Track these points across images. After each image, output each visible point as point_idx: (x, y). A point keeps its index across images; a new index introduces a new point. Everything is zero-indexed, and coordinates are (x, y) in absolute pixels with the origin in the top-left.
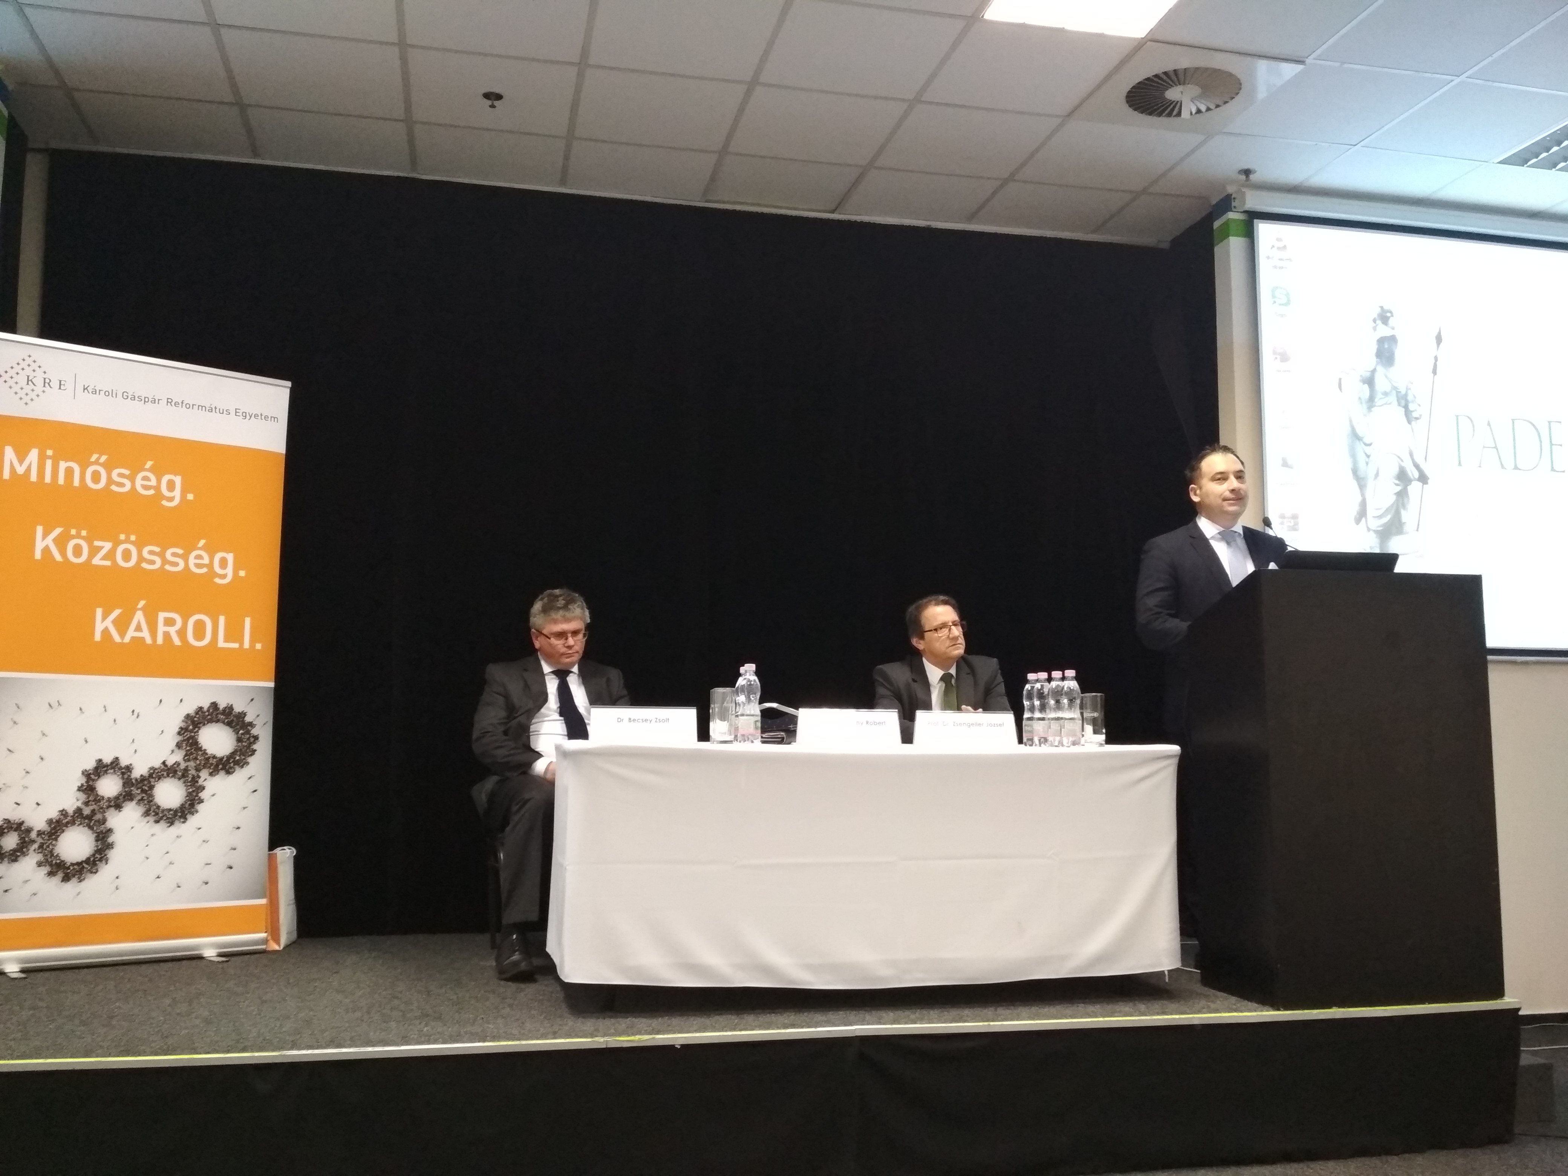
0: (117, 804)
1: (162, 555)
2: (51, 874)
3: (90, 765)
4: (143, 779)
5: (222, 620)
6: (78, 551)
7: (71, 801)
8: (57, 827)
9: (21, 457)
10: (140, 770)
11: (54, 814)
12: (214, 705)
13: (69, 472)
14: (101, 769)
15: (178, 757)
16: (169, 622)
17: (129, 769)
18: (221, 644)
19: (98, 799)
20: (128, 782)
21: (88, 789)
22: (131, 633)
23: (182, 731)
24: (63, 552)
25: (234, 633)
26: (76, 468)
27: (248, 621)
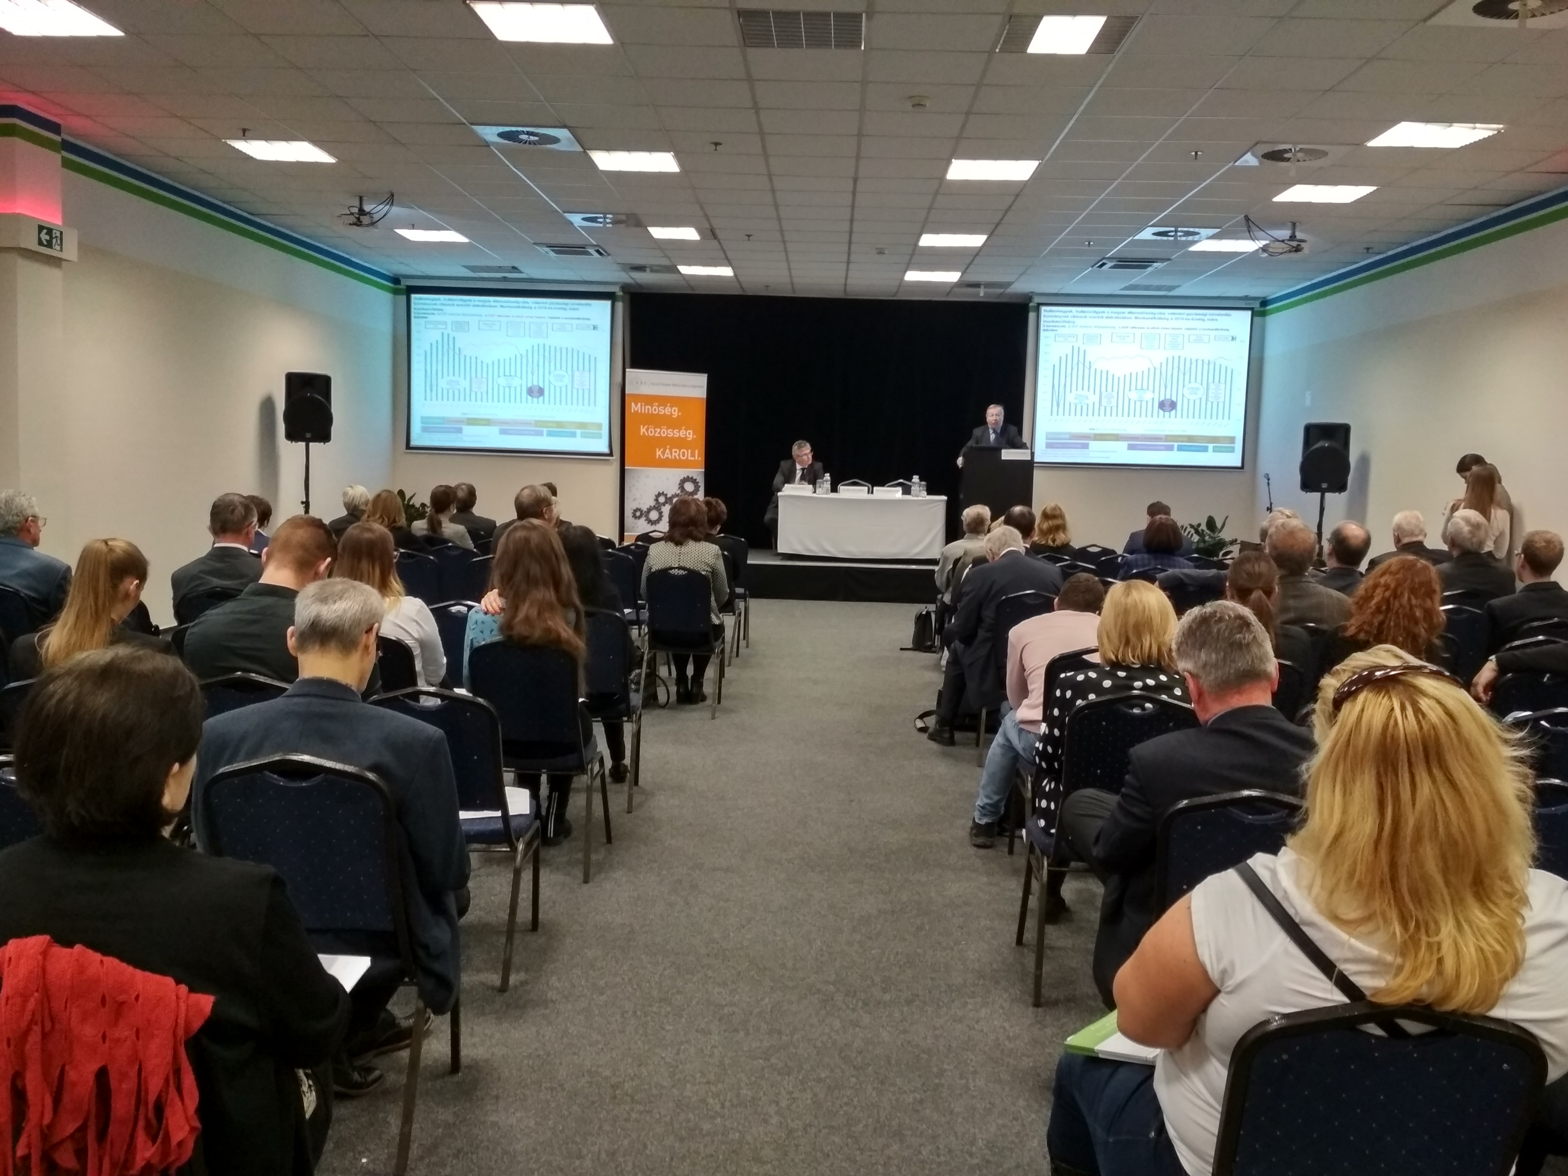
0: (664, 504)
1: (673, 432)
2: (648, 523)
3: (657, 493)
4: (670, 498)
5: (689, 451)
6: (651, 432)
7: (653, 503)
8: (649, 510)
9: (636, 406)
10: (669, 496)
11: (648, 507)
12: (688, 477)
13: (648, 409)
14: (659, 495)
15: (679, 492)
16: (676, 452)
17: (666, 495)
18: (689, 458)
19: (659, 503)
20: (666, 498)
21: (657, 500)
22: (666, 456)
23: (680, 484)
24: (648, 432)
25: (693, 455)
26: (650, 408)
27: (697, 451)
